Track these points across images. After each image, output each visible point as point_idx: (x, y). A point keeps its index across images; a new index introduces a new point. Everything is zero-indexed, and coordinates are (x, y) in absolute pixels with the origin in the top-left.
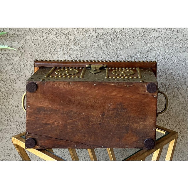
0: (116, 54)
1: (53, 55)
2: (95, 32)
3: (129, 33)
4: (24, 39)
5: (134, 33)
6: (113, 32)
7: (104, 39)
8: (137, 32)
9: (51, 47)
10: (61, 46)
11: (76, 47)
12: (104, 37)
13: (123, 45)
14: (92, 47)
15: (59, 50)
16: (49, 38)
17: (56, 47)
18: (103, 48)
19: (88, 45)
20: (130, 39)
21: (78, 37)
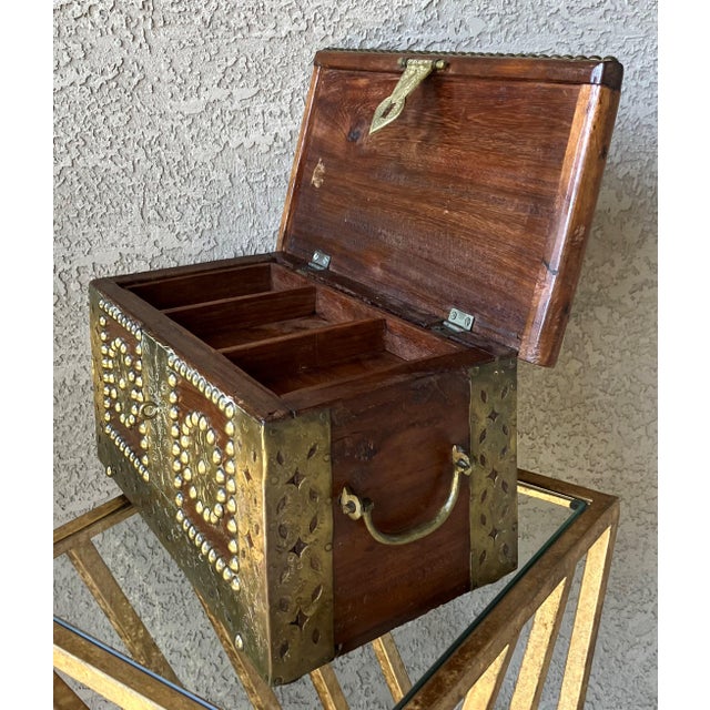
1: (103, 229)
2: (262, 130)
9: (92, 197)
10: (131, 191)
11: (193, 191)
14: (255, 187)
15: (124, 209)
16: (80, 162)
17: (111, 195)
19: (237, 182)
21: (197, 154)
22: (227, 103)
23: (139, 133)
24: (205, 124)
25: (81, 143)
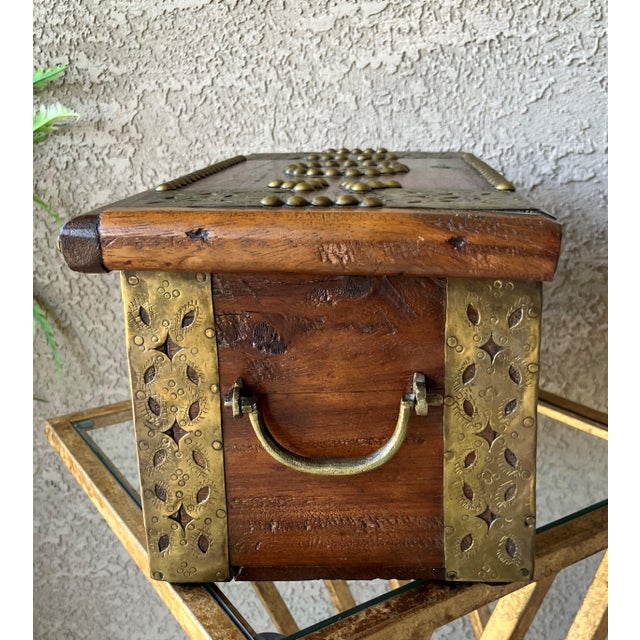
0: (477, 136)
2: (389, 49)
3: (533, 44)
4: (139, 92)
5: (557, 43)
6: (463, 43)
7: (427, 75)
8: (570, 38)
9: (228, 115)
10: (263, 112)
11: (320, 113)
12: (429, 69)
13: (506, 98)
14: (380, 110)
15: (257, 130)
16: (218, 81)
17: (246, 115)
18: (425, 113)
19: (363, 104)
20: (539, 70)
21: (325, 74)
22: (356, 19)
23: (271, 52)
24: (334, 43)
25: (220, 62)
